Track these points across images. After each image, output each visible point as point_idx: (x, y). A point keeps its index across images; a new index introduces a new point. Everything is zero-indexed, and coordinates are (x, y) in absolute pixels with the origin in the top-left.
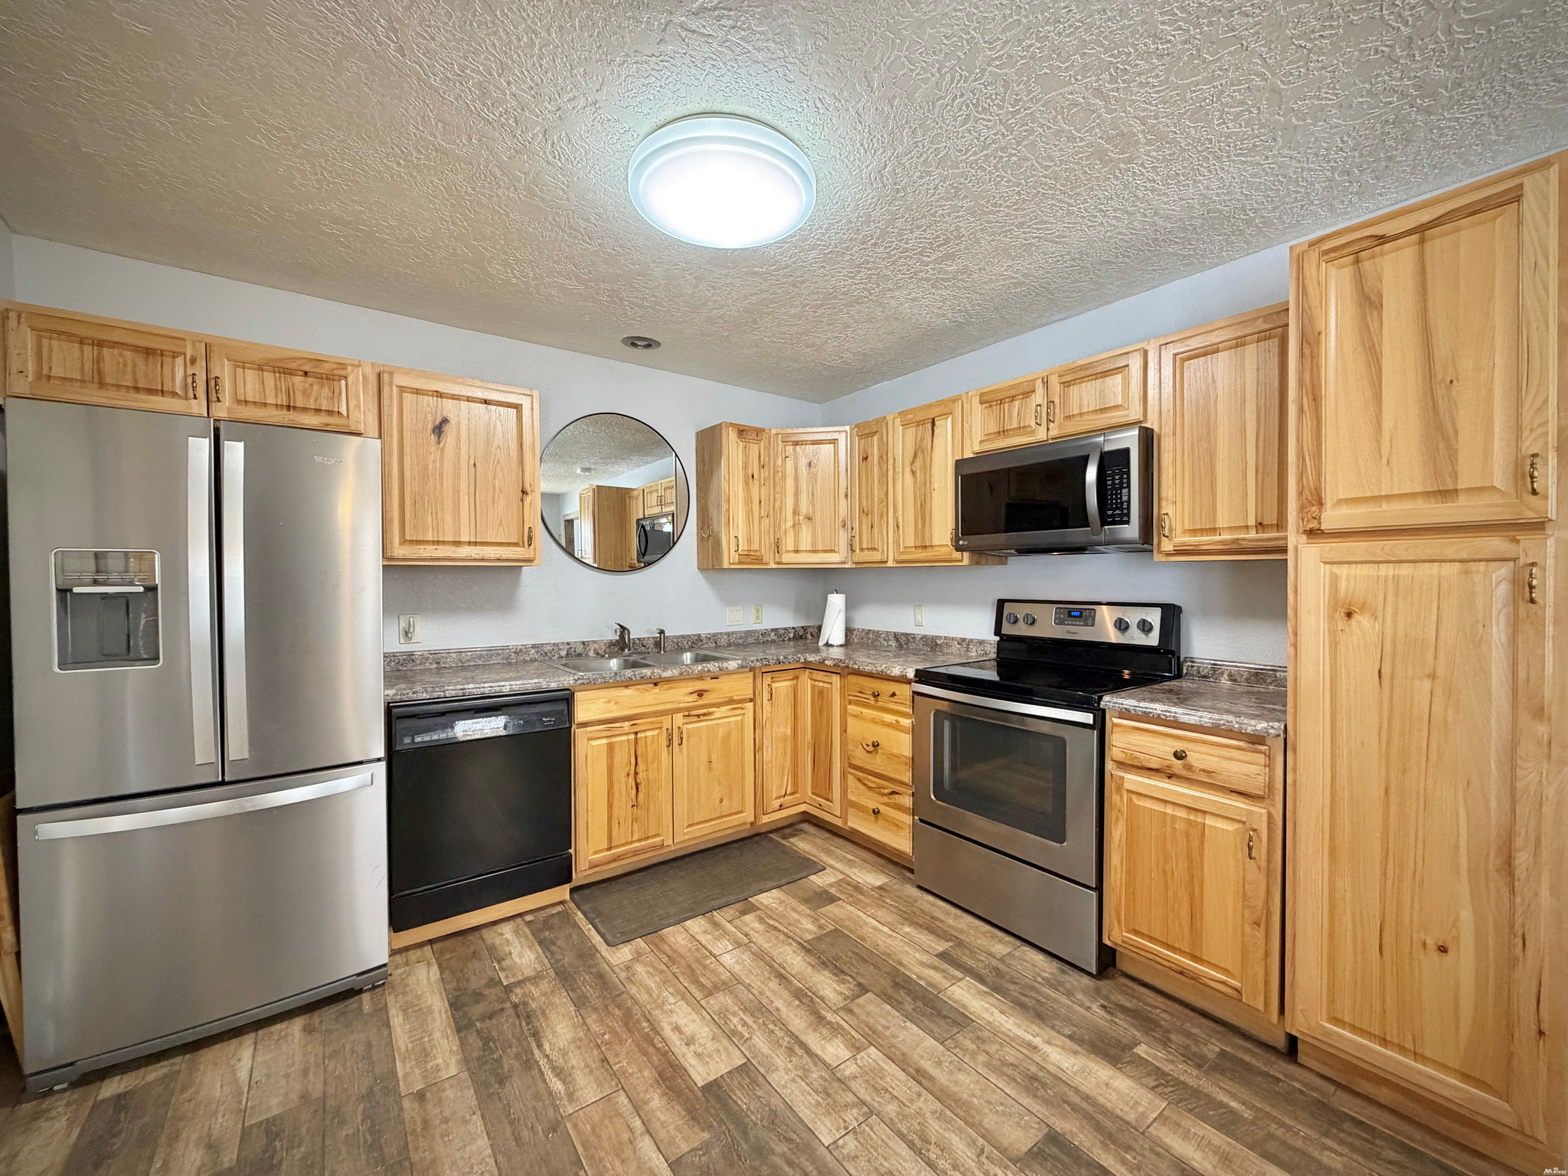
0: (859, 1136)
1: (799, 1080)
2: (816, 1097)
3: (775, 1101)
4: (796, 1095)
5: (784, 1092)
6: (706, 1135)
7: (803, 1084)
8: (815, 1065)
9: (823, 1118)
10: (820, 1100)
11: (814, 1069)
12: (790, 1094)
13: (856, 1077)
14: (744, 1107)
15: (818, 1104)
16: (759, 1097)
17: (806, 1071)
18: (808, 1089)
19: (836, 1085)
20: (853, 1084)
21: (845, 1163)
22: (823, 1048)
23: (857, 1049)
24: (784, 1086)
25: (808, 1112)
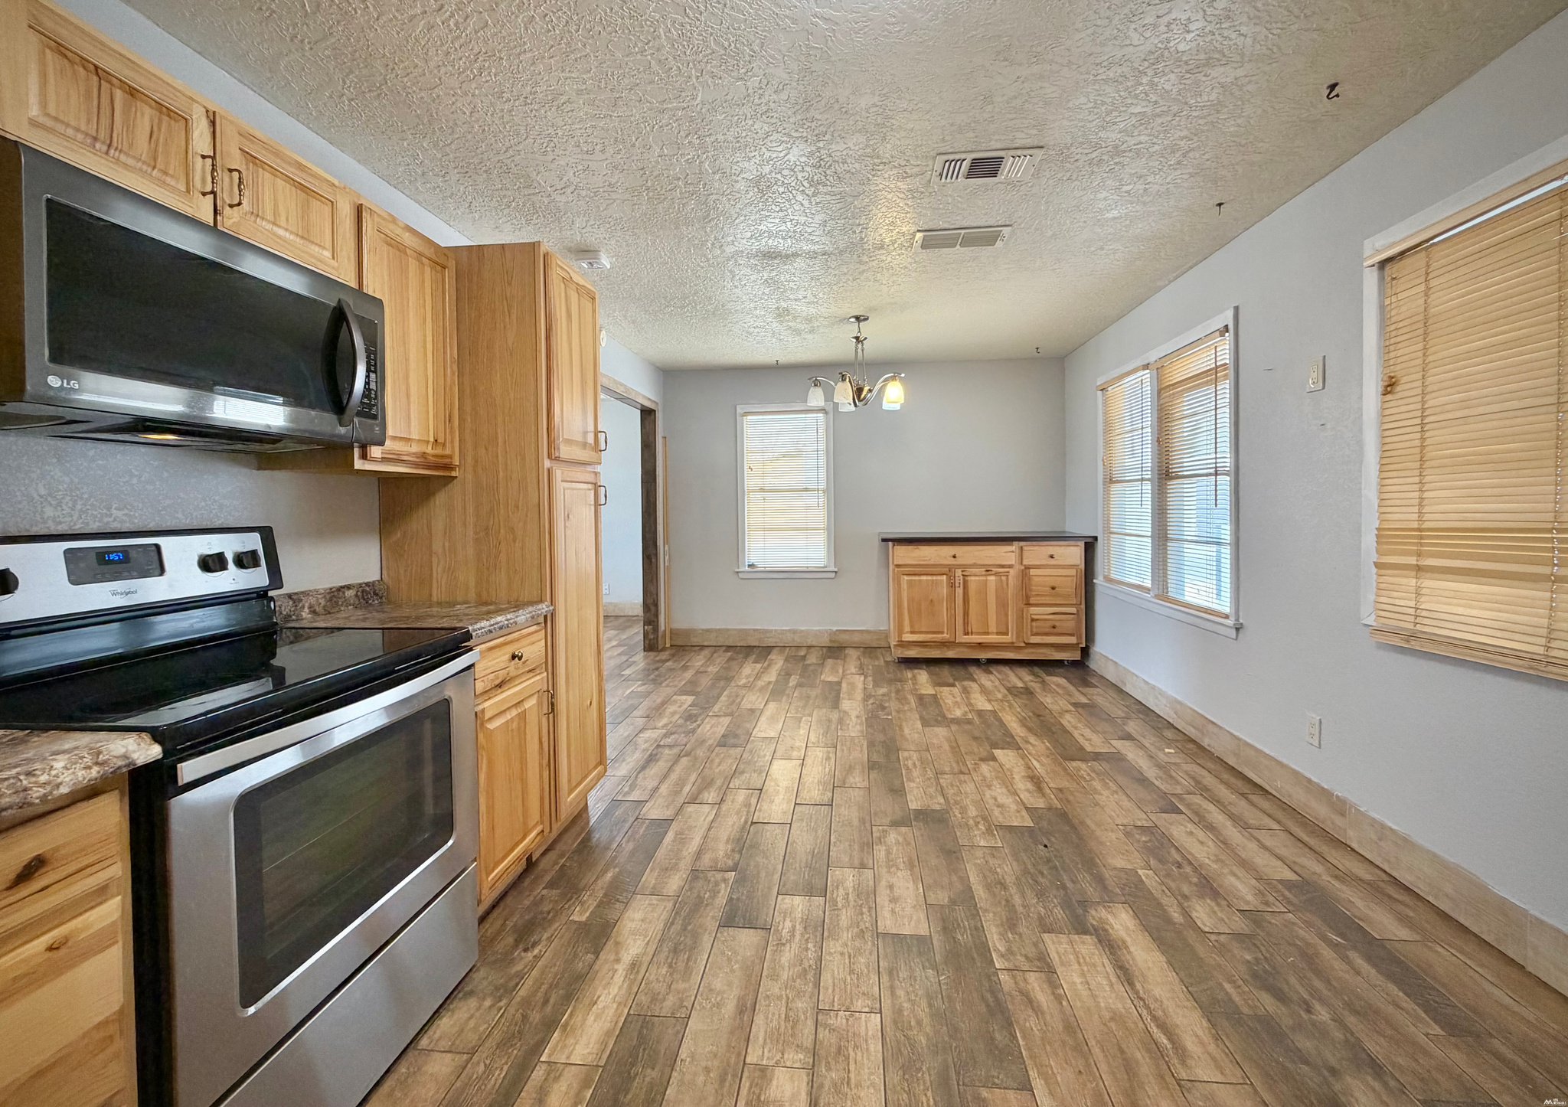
0: (847, 1004)
1: (853, 1081)
2: (852, 1054)
3: (894, 1078)
4: (869, 1068)
5: (879, 1081)
6: (984, 1093)
7: (852, 1075)
8: (821, 1086)
9: (863, 1033)
10: (850, 1050)
11: (827, 1084)
12: (873, 1074)
13: (798, 1046)
14: (929, 1094)
15: (856, 1047)
16: (909, 1093)
17: (836, 1087)
18: (852, 1067)
19: (822, 1053)
20: (808, 1043)
21: (877, 996)
22: (795, 1096)
23: (764, 1073)
24: (873, 1085)
25: (872, 1047)
